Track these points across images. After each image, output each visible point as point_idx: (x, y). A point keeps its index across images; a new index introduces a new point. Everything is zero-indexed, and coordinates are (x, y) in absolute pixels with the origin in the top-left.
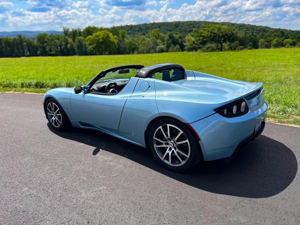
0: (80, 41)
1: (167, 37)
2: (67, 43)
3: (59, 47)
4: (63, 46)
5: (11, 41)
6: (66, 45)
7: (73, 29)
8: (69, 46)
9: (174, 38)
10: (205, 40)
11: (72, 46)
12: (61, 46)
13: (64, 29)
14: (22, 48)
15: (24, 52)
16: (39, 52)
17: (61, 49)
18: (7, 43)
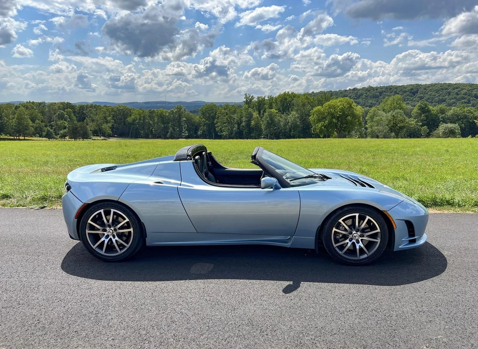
0: (271, 116)
1: (416, 110)
2: (250, 117)
3: (236, 126)
4: (243, 124)
5: (167, 115)
6: (249, 122)
7: (258, 97)
8: (253, 123)
9: (429, 111)
11: (257, 123)
12: (239, 123)
13: (246, 97)
14: (180, 126)
15: (181, 131)
17: (239, 128)
18: (162, 117)
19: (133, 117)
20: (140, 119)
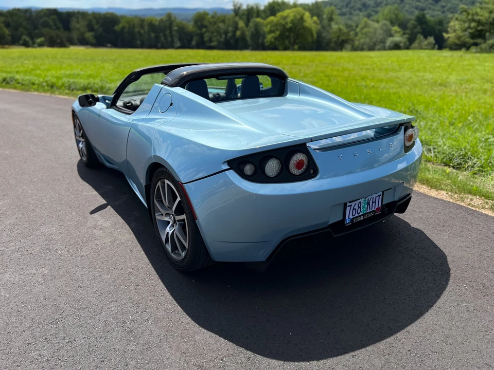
0: (257, 26)
1: (412, 20)
2: (236, 28)
3: (223, 36)
4: (230, 35)
5: (157, 23)
6: (234, 32)
7: (248, 6)
8: (238, 33)
9: (426, 22)
10: (480, 28)
11: (243, 34)
12: (226, 33)
13: (235, 5)
14: (172, 36)
15: (172, 42)
16: (194, 43)
17: (226, 38)
18: (152, 26)
19: (121, 25)
20: (129, 28)
